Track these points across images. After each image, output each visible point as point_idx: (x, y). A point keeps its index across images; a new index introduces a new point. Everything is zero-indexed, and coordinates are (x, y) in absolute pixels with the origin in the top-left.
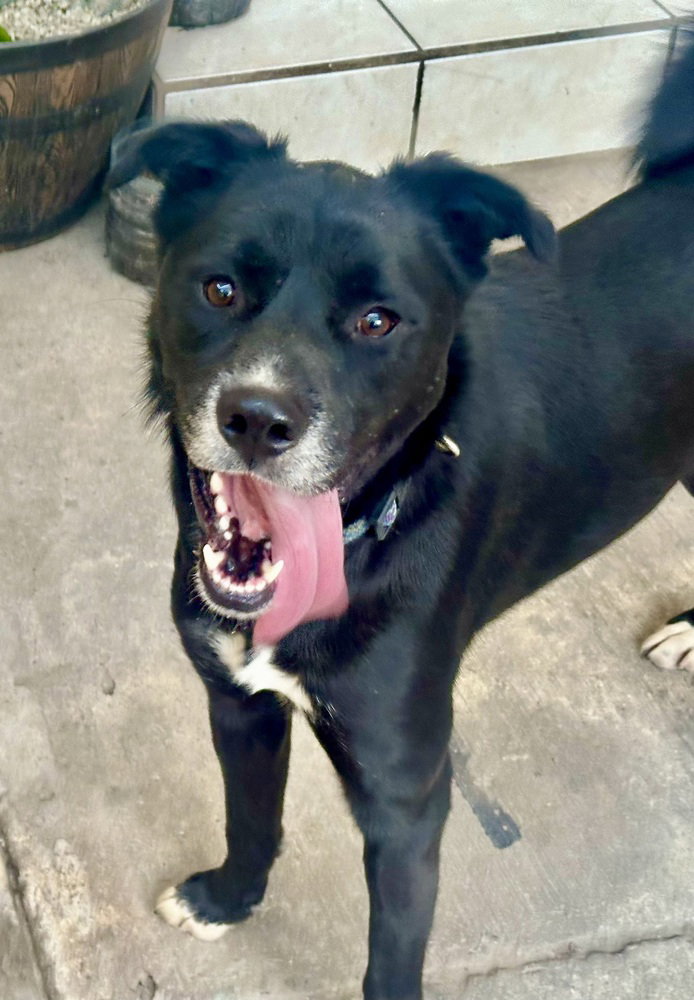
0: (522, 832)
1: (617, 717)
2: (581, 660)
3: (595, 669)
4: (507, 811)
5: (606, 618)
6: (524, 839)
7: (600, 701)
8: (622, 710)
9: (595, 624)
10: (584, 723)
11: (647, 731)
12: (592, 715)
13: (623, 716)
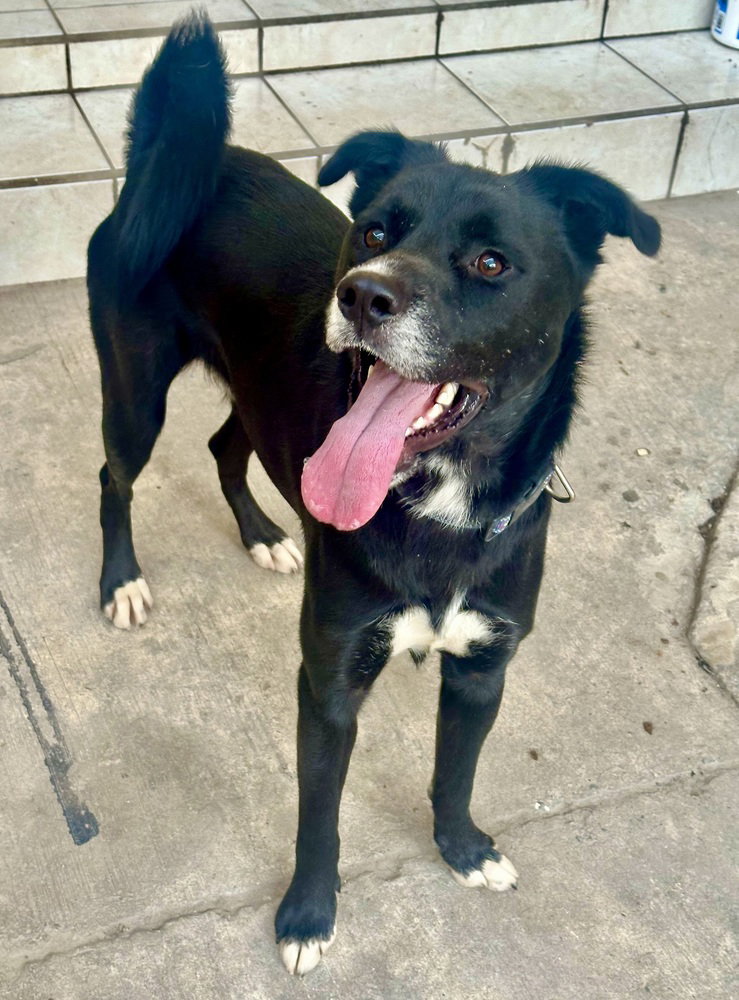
0: (100, 828)
1: (200, 722)
2: (180, 674)
3: (190, 681)
4: (92, 811)
5: (206, 637)
6: (100, 835)
7: (188, 709)
8: (204, 715)
9: (197, 642)
10: (172, 728)
11: (221, 732)
12: (179, 722)
13: (205, 720)
